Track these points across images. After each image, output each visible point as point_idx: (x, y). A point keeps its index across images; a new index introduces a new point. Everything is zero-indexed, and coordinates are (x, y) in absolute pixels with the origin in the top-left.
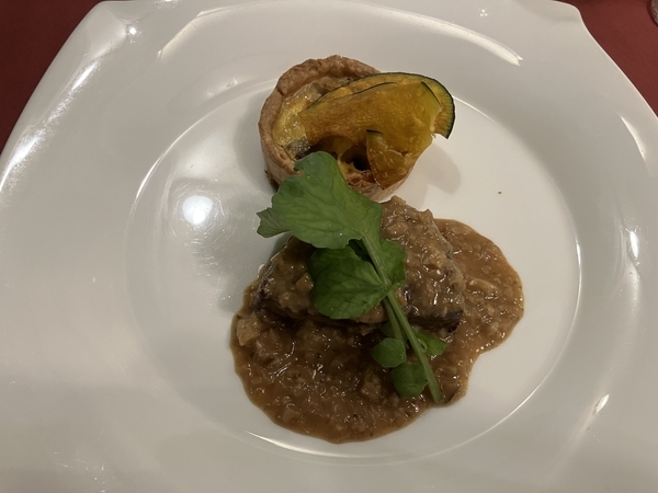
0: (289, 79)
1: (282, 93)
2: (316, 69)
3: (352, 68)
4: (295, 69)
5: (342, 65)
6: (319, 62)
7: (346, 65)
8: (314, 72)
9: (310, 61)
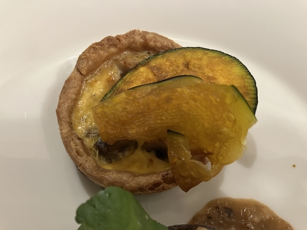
0: (87, 58)
1: (81, 74)
2: (115, 46)
3: (152, 43)
4: (94, 48)
5: (142, 40)
6: (118, 38)
7: (146, 40)
8: (113, 50)
9: (109, 39)
